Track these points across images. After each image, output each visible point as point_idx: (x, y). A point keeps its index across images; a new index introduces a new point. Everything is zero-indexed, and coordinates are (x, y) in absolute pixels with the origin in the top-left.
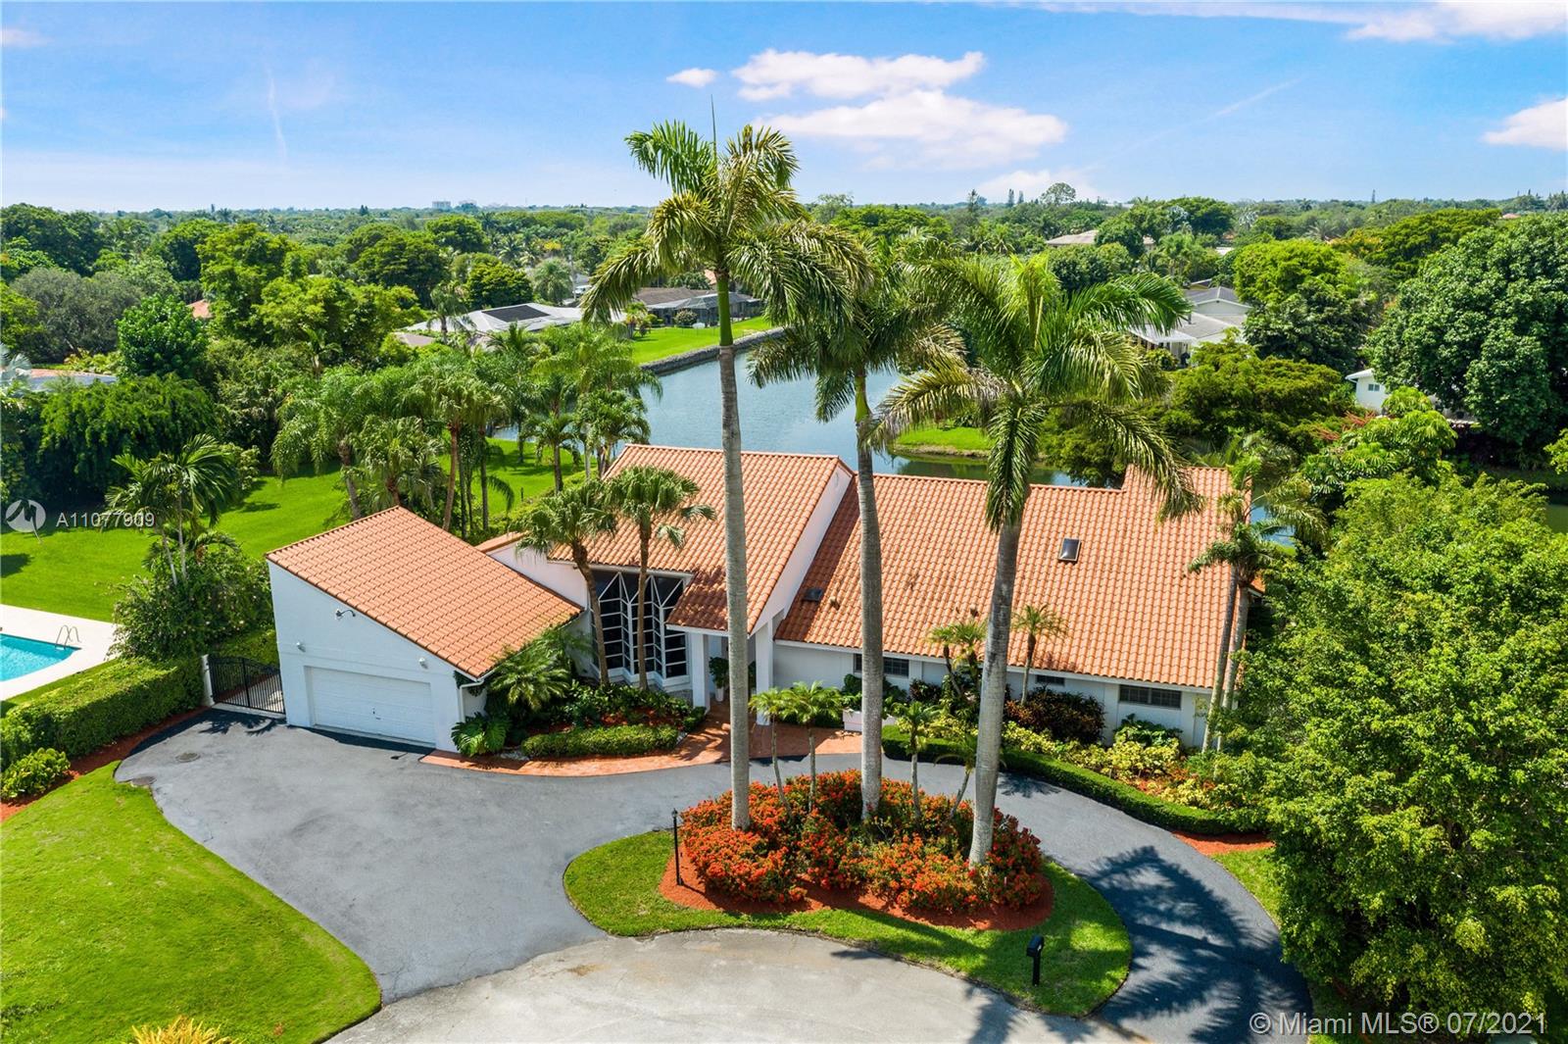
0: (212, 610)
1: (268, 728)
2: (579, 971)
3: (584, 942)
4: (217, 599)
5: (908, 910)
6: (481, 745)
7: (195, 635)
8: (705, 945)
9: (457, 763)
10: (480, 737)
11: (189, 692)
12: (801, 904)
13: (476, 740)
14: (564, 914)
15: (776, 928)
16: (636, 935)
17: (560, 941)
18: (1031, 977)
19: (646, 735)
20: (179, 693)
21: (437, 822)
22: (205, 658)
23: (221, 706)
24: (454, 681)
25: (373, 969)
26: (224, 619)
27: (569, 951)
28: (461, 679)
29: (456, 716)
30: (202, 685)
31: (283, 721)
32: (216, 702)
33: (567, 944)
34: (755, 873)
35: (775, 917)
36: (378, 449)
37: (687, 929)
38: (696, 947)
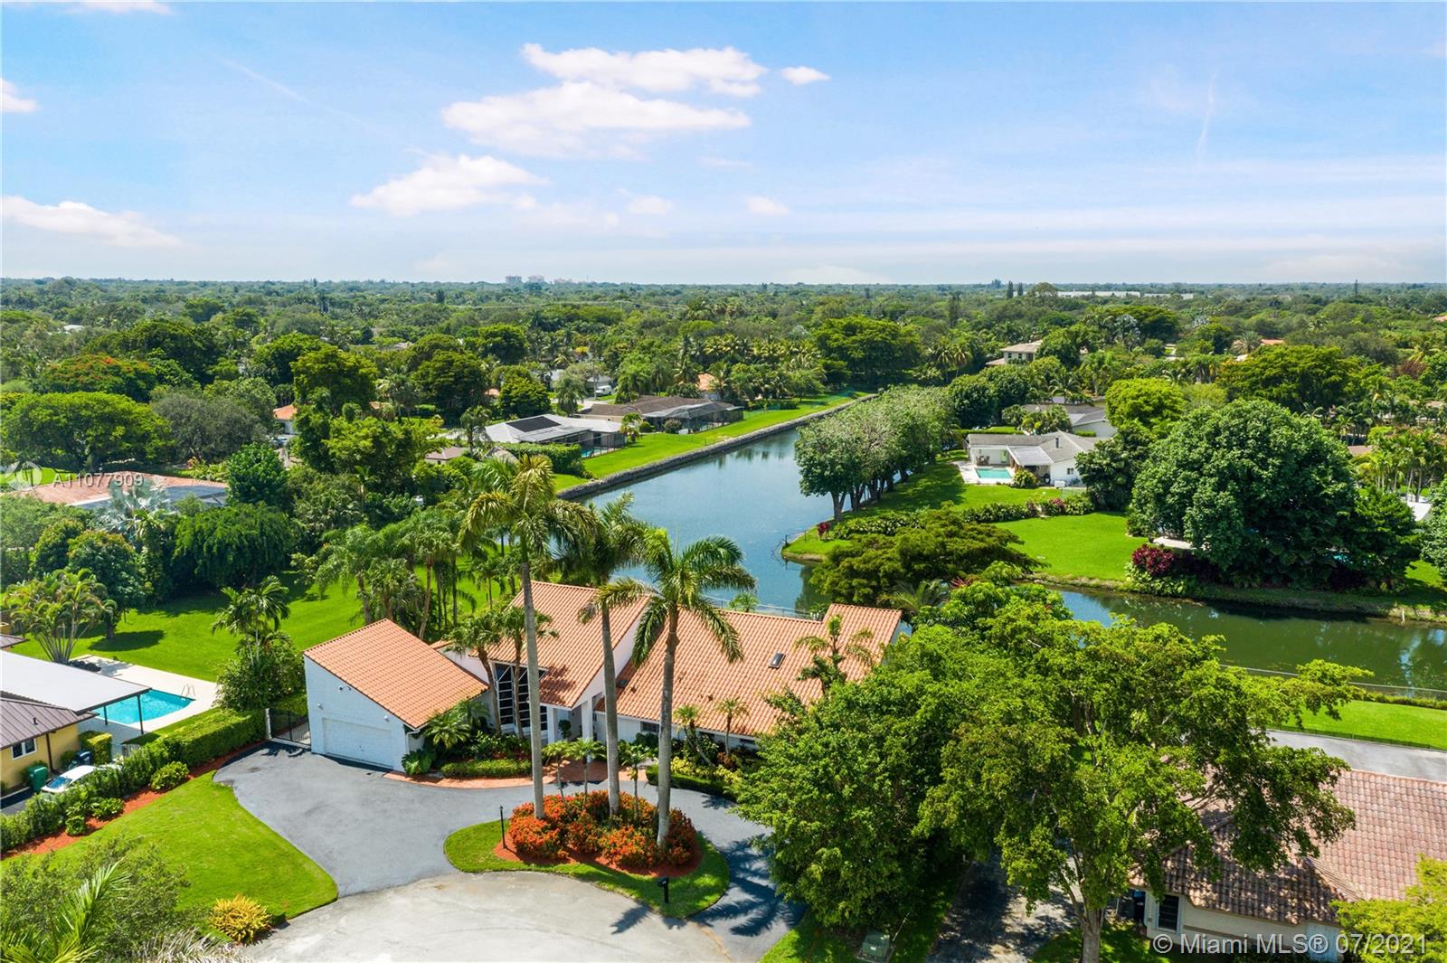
0: (272, 681)
1: (300, 754)
2: (439, 887)
3: (446, 874)
4: (276, 675)
5: (619, 866)
6: (416, 768)
7: (262, 696)
8: (509, 878)
9: (403, 778)
10: (416, 763)
11: (257, 731)
12: (564, 860)
13: (414, 765)
14: (441, 860)
15: (547, 872)
16: (474, 872)
17: (433, 873)
18: (663, 898)
19: (513, 766)
20: (252, 732)
21: (385, 811)
22: (267, 710)
23: (275, 740)
24: (404, 731)
25: (337, 882)
26: (279, 687)
27: (437, 878)
28: (407, 729)
29: (405, 751)
30: (265, 727)
31: (309, 750)
32: (273, 736)
33: (438, 875)
34: (539, 841)
35: (549, 866)
36: (377, 581)
37: (501, 870)
38: (503, 879)
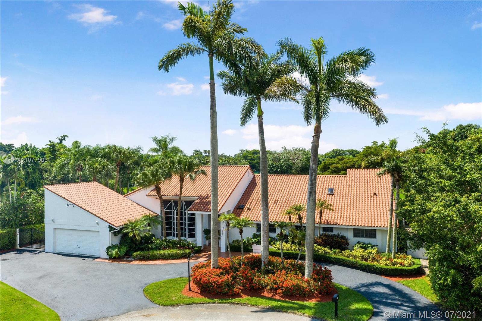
0: (23, 212)
1: (38, 253)
2: (146, 316)
3: (150, 308)
4: (25, 209)
5: (281, 297)
6: (117, 253)
7: (15, 220)
8: (199, 308)
9: (107, 261)
10: (116, 250)
11: (10, 242)
12: (238, 295)
13: (114, 252)
14: (142, 299)
15: (228, 303)
16: (171, 306)
18: (334, 314)
19: (180, 252)
20: (6, 241)
21: (96, 275)
22: (18, 230)
24: (108, 229)
25: (59, 315)
26: (27, 216)
27: (143, 310)
28: (111, 228)
29: (108, 243)
30: (16, 240)
31: (44, 251)
32: (20, 247)
33: (143, 308)
34: (220, 281)
35: (228, 300)
36: (91, 165)
37: (193, 303)
